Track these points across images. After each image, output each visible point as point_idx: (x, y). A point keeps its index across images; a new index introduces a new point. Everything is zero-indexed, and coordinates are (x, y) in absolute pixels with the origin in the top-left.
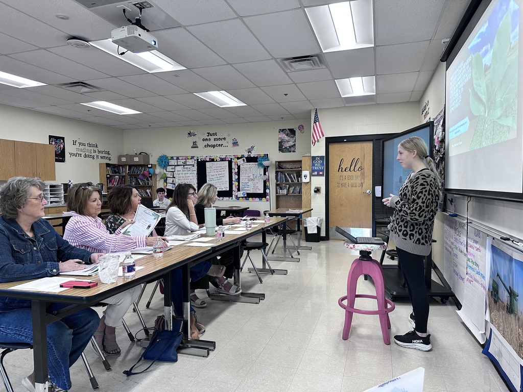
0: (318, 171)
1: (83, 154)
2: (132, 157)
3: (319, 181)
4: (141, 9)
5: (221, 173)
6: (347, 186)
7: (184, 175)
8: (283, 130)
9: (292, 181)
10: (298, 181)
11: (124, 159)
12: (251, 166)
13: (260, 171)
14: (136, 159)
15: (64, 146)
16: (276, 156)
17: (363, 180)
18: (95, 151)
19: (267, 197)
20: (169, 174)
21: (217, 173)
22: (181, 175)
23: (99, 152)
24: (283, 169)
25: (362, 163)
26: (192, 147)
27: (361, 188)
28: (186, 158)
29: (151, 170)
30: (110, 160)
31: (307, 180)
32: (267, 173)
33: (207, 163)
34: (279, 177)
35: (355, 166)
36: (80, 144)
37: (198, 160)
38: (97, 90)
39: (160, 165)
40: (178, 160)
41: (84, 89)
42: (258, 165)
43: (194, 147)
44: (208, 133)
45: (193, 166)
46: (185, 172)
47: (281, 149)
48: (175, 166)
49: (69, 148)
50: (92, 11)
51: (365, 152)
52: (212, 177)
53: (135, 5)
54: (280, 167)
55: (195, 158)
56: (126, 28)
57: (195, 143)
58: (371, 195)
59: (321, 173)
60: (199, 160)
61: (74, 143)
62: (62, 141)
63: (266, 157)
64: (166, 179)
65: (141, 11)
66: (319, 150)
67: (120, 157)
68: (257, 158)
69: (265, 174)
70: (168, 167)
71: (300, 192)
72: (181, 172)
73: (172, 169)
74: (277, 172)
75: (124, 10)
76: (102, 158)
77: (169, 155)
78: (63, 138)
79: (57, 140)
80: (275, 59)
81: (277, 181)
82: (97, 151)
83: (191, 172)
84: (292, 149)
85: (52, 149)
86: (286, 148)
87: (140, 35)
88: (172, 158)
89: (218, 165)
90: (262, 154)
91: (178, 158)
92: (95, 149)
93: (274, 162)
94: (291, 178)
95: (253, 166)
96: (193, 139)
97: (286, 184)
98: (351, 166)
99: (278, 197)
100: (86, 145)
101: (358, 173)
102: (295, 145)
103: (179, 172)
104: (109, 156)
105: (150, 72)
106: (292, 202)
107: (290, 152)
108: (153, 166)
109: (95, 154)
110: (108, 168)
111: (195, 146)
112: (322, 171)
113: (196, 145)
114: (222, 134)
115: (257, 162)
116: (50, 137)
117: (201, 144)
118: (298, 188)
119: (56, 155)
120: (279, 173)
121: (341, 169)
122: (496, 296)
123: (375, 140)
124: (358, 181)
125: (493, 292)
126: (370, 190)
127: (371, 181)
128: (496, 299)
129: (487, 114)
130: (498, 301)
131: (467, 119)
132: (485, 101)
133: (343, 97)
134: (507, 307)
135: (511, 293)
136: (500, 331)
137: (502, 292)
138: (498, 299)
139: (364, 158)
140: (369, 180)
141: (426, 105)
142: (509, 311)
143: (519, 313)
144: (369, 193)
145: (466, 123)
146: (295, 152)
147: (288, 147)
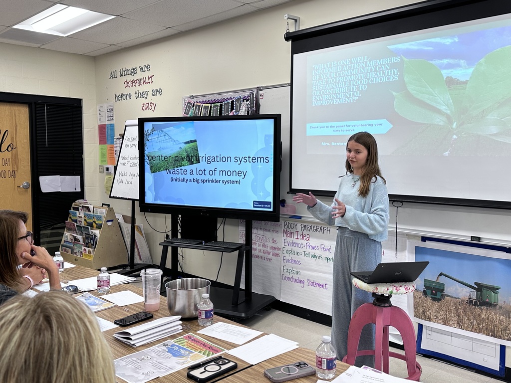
17: (15, 167)
25: (13, 138)
27: (12, 178)
35: (1, 143)
51: (17, 121)
58: (30, 190)
101: (8, 155)
122: (436, 294)
123: (34, 103)
124: (9, 168)
125: (429, 292)
126: (28, 183)
127: (28, 169)
128: (438, 297)
129: (454, 125)
130: (444, 298)
131: (384, 121)
132: (448, 112)
133: (15, 27)
134: (470, 301)
135: (479, 288)
136: (449, 325)
137: (457, 289)
138: (443, 296)
139: (16, 130)
140: (24, 167)
141: (138, 70)
142: (476, 304)
143: (500, 303)
144: (26, 188)
145: (378, 125)
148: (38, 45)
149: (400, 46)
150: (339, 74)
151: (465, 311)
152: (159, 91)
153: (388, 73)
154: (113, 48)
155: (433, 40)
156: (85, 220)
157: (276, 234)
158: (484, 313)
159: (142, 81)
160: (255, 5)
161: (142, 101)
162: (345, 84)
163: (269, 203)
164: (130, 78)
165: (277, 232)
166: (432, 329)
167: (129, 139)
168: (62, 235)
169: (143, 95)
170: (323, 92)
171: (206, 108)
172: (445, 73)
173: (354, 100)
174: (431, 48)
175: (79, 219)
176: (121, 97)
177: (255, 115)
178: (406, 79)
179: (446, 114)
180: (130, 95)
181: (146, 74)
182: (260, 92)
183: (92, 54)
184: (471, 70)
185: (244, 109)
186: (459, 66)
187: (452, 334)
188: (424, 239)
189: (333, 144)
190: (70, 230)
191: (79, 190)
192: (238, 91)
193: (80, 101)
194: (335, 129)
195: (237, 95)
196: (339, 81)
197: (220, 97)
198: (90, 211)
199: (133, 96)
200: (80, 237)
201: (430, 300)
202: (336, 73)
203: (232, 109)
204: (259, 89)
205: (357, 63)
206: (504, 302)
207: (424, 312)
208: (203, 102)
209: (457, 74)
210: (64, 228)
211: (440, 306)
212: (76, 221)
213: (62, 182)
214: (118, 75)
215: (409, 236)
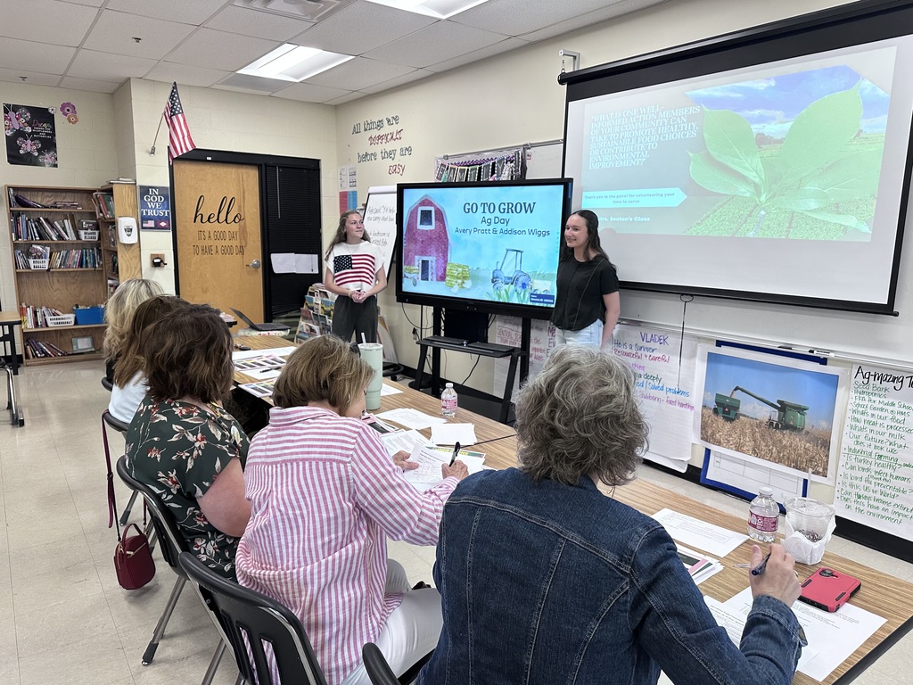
0: (157, 220)
3: (159, 242)
6: (214, 252)
8: (16, 109)
9: (60, 237)
10: (78, 237)
17: (243, 241)
24: (29, 206)
25: (240, 207)
27: (240, 256)
31: (133, 239)
34: (22, 227)
35: (228, 213)
47: (15, 157)
51: (245, 186)
54: (19, 202)
58: (260, 270)
59: (163, 224)
66: (153, 171)
71: (82, 263)
74: (15, 216)
81: (18, 237)
84: (47, 159)
86: (30, 154)
94: (54, 229)
97: (43, 245)
98: (219, 213)
99: (21, 277)
101: (234, 227)
106: (56, 286)
107: (42, 165)
112: (165, 219)
118: (77, 255)
120: (23, 219)
121: (199, 218)
122: (728, 413)
123: (265, 165)
124: (236, 243)
125: (720, 410)
126: (258, 262)
127: (259, 244)
128: (732, 416)
129: (763, 198)
130: (738, 418)
131: (677, 191)
132: (757, 180)
133: (239, 72)
134: (771, 423)
135: (783, 407)
136: (743, 452)
137: (754, 408)
138: (737, 416)
139: (244, 198)
140: (254, 242)
141: (385, 122)
142: (777, 427)
143: (807, 427)
144: (255, 267)
145: (668, 195)
146: (56, 166)
147: (36, 154)
148: (268, 93)
149: (702, 92)
150: (624, 128)
151: (762, 435)
152: (409, 149)
153: (684, 127)
154: (356, 95)
155: (743, 84)
156: (322, 308)
157: (540, 333)
158: (787, 438)
159: (389, 137)
160: (524, 37)
161: (389, 162)
162: (631, 141)
163: (552, 297)
164: (375, 133)
165: (541, 330)
166: (721, 456)
167: (372, 210)
168: (297, 324)
169: (389, 154)
170: (603, 152)
171: (462, 171)
172: (755, 128)
173: (640, 162)
174: (739, 95)
175: (316, 306)
176: (365, 157)
177: (520, 180)
178: (706, 135)
179: (754, 183)
180: (374, 155)
181: (394, 128)
182: (528, 151)
183: (331, 103)
184: (788, 126)
185: (507, 173)
186: (773, 118)
187: (745, 463)
188: (719, 343)
189: (612, 219)
190: (306, 318)
191: (316, 271)
192: (501, 150)
193: (318, 161)
194: (615, 199)
195: (499, 155)
196: (623, 137)
197: (479, 158)
198: (327, 297)
199: (379, 156)
200: (316, 328)
201: (721, 420)
202: (620, 126)
203: (493, 173)
204: (526, 147)
205: (646, 114)
206: (813, 426)
207: (713, 434)
208: (459, 164)
209: (771, 129)
210: (299, 317)
211: (734, 428)
212: (312, 309)
213: (297, 262)
214: (362, 129)
215: (699, 338)
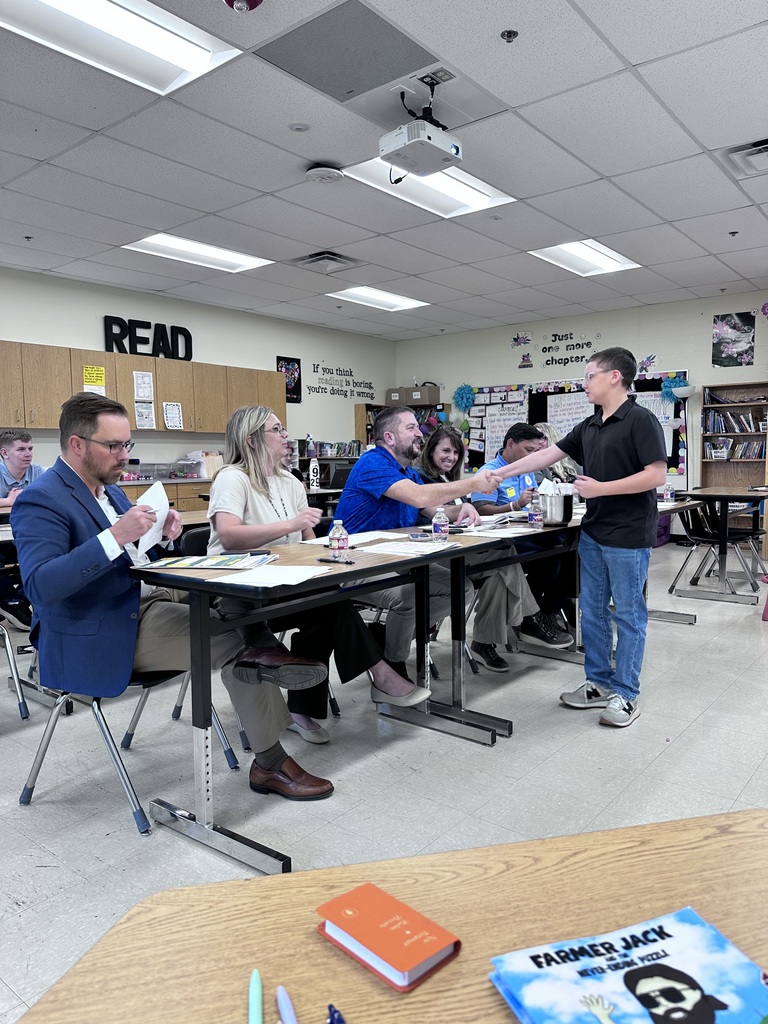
1: (329, 388)
2: (408, 391)
4: (432, 86)
5: (577, 416)
7: (502, 423)
8: (723, 318)
9: (742, 430)
10: (758, 430)
11: (395, 397)
12: (645, 399)
13: (665, 409)
14: (417, 395)
15: (300, 375)
16: (705, 375)
18: (348, 383)
19: (681, 466)
20: (474, 423)
21: (570, 418)
22: (496, 423)
23: (356, 384)
24: (721, 403)
26: (520, 367)
28: (508, 390)
29: (442, 415)
30: (372, 398)
32: (682, 414)
33: (549, 397)
34: (710, 423)
36: (324, 370)
37: (530, 391)
38: (353, 264)
39: (457, 405)
40: (493, 394)
41: (331, 265)
42: (661, 396)
43: (524, 367)
44: (555, 336)
45: (521, 404)
46: (505, 417)
47: (717, 360)
48: (487, 405)
49: (308, 379)
50: (347, 107)
52: (559, 425)
53: (422, 79)
54: (713, 400)
55: (526, 388)
56: (404, 128)
57: (526, 358)
60: (534, 392)
61: (316, 368)
62: (296, 365)
63: (682, 378)
64: (469, 432)
65: (432, 91)
67: (389, 393)
68: (660, 380)
69: (677, 415)
70: (474, 408)
71: (761, 454)
72: (498, 417)
73: (480, 411)
74: (706, 411)
75: (403, 94)
76: (359, 395)
77: (476, 385)
78: (298, 361)
79: (289, 364)
80: (709, 152)
81: (706, 429)
82: (351, 383)
83: (516, 416)
84: (746, 358)
85: (282, 381)
86: (730, 357)
87: (429, 138)
88: (481, 391)
89: (573, 400)
90: (672, 371)
91: (491, 391)
92: (349, 378)
93: (699, 389)
94: (739, 422)
95: (649, 398)
96: (523, 349)
97: (728, 437)
99: (706, 466)
100: (335, 372)
102: (752, 349)
103: (493, 418)
104: (371, 391)
105: (446, 217)
106: (740, 476)
107: (741, 364)
108: (446, 408)
109: (348, 389)
110: (369, 413)
111: (526, 363)
113: (529, 361)
114: (583, 336)
115: (660, 389)
116: (279, 359)
117: (538, 359)
118: (756, 446)
119: (288, 391)
120: (711, 414)
146: (752, 364)
147: (735, 355)
